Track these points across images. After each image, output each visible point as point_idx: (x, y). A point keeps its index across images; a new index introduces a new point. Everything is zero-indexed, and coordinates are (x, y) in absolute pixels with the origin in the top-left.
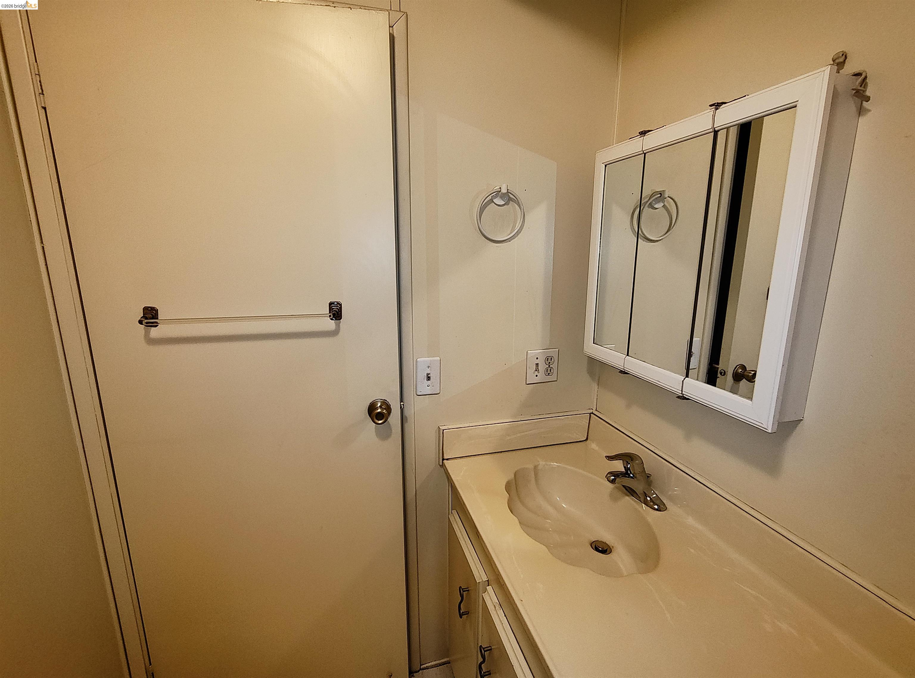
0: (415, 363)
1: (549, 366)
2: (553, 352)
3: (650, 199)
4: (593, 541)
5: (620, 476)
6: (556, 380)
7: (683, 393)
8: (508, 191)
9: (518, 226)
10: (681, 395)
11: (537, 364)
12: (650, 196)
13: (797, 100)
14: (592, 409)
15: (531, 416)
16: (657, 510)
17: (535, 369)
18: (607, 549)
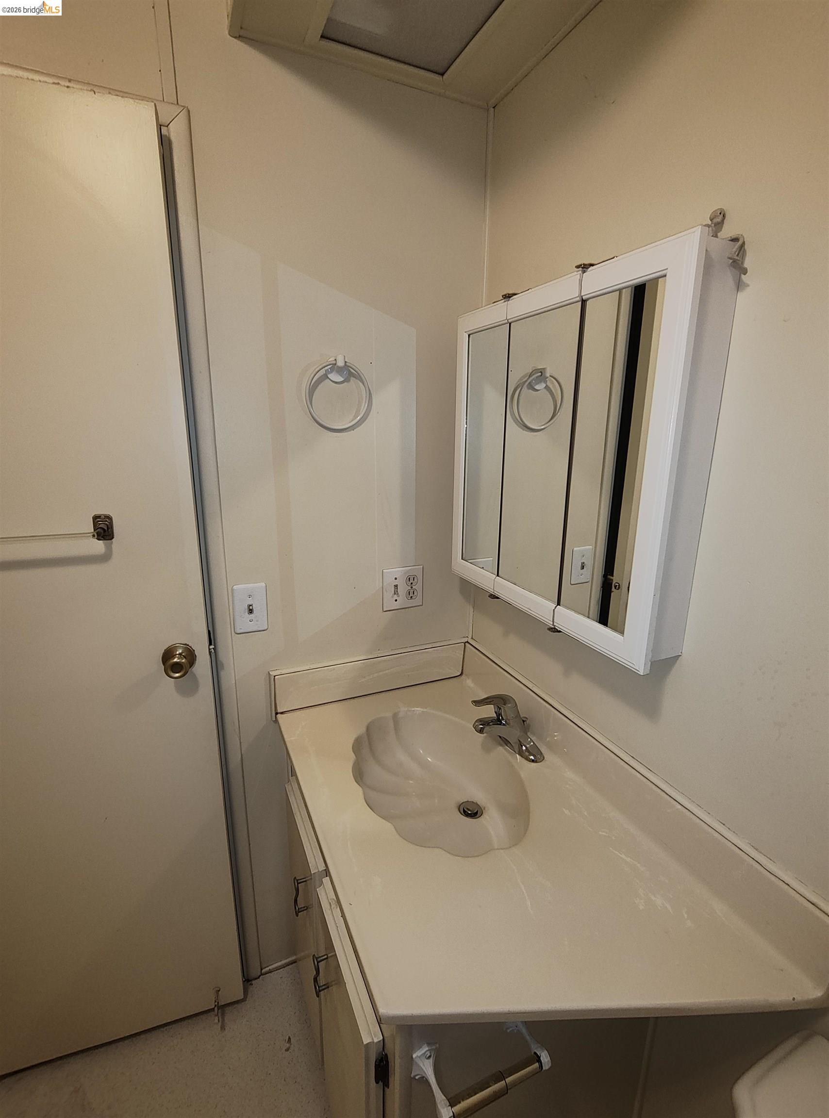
0: (230, 594)
1: (412, 587)
2: (417, 571)
3: (529, 377)
4: (461, 803)
5: (491, 724)
6: (421, 604)
7: (555, 624)
8: (345, 365)
9: (363, 409)
10: (553, 627)
11: (396, 586)
12: (530, 374)
13: (666, 268)
14: (467, 637)
15: (392, 650)
16: (533, 761)
17: (393, 592)
18: (478, 811)
